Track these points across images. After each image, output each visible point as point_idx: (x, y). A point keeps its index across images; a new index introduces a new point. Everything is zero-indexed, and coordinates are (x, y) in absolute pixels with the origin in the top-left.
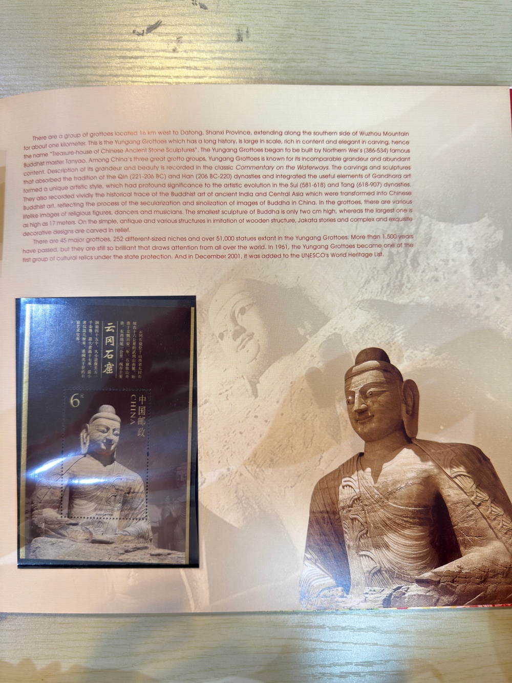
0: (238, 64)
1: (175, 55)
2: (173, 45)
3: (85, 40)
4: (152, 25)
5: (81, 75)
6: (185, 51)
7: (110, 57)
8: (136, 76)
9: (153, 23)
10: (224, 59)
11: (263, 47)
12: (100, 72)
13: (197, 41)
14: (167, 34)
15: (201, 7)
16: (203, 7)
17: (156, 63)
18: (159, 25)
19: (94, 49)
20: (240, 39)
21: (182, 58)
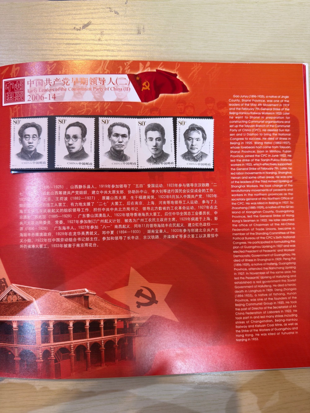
0: (138, 48)
1: (100, 42)
2: (98, 37)
3: (44, 33)
4: (85, 24)
5: (43, 55)
6: (106, 40)
7: (60, 44)
8: (76, 55)
9: (86, 23)
10: (130, 45)
11: (153, 38)
12: (55, 53)
13: (113, 34)
14: (95, 30)
15: (115, 13)
16: (116, 13)
17: (88, 48)
18: (90, 24)
19: (50, 39)
20: (139, 33)
21: (105, 44)
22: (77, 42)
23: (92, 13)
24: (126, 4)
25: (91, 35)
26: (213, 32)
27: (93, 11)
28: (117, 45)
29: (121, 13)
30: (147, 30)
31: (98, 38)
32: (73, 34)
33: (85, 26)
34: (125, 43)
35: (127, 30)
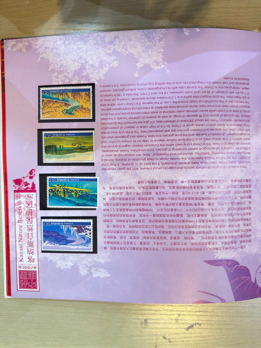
0: (147, 308)
1: (179, 313)
2: (180, 318)
3: (226, 321)
6: (174, 314)
7: (212, 312)
10: (154, 310)
11: (134, 316)
13: (168, 320)
16: (165, 338)
18: (187, 328)
20: (146, 320)
21: (175, 311)
22: (198, 314)
23: (185, 338)
24: (156, 345)
25: (186, 319)
26: (83, 320)
27: (184, 340)
28: (164, 310)
29: (161, 337)
30: (139, 323)
31: (180, 316)
32: (201, 320)
33: (191, 327)
34: (157, 312)
35: (156, 323)
